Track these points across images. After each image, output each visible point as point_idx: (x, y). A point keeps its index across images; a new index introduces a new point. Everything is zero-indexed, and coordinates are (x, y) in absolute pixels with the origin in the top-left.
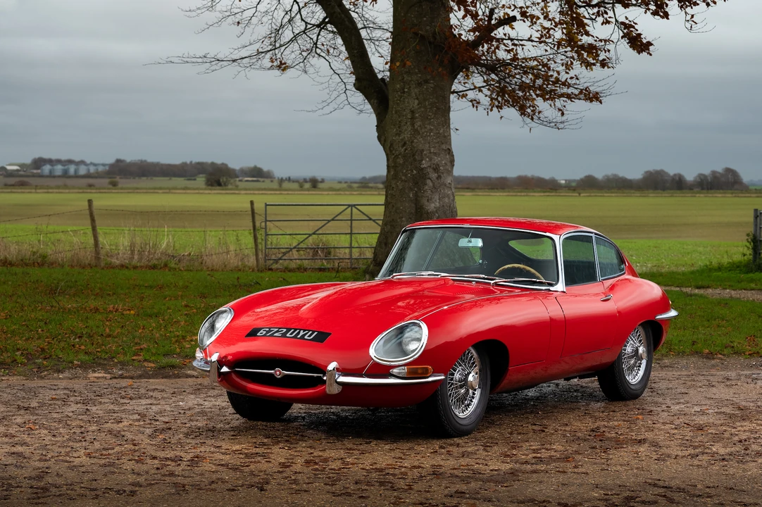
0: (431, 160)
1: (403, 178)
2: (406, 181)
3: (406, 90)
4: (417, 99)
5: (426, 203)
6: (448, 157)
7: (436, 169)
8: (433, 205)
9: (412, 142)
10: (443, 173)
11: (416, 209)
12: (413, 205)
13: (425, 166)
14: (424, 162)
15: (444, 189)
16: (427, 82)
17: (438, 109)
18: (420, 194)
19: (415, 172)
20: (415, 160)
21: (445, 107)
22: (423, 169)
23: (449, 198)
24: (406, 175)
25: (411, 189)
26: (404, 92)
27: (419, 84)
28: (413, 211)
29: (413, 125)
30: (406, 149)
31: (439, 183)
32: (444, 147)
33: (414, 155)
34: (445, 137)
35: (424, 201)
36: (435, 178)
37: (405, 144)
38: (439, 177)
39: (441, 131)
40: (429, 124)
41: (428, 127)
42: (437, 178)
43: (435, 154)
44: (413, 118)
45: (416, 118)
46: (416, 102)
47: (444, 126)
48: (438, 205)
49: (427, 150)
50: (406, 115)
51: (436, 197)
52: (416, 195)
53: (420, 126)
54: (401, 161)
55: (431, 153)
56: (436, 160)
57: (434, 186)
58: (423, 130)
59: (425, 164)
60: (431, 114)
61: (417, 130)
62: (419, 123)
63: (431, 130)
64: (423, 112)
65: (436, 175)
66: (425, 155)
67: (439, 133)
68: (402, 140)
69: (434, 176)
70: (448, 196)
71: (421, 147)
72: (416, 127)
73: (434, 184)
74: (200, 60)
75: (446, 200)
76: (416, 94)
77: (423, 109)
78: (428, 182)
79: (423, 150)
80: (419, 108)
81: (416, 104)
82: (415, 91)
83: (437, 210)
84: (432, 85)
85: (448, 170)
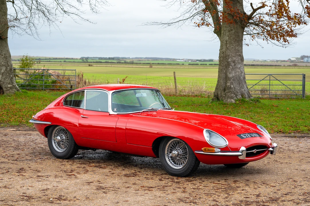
0: (232, 58)
1: (222, 65)
2: (223, 66)
3: (225, 33)
4: (228, 36)
5: (229, 74)
6: (239, 57)
7: (234, 62)
8: (231, 75)
9: (226, 52)
10: (236, 63)
11: (226, 76)
12: (225, 75)
13: (230, 61)
14: (229, 59)
15: (237, 69)
16: (232, 30)
17: (236, 40)
18: (227, 71)
19: (226, 63)
20: (226, 59)
21: (239, 39)
22: (229, 62)
23: (239, 73)
24: (223, 64)
25: (224, 69)
26: (224, 34)
27: (229, 31)
28: (225, 77)
29: (226, 46)
30: (224, 55)
31: (235, 67)
32: (238, 54)
33: (226, 57)
34: (238, 50)
35: (228, 74)
36: (233, 65)
37: (223, 53)
38: (235, 65)
39: (237, 48)
40: (232, 45)
41: (232, 47)
42: (234, 65)
43: (234, 56)
44: (226, 43)
45: (227, 43)
46: (228, 37)
47: (238, 46)
48: (234, 75)
49: (231, 55)
50: (224, 42)
51: (234, 72)
52: (226, 71)
53: (229, 46)
54: (222, 59)
55: (232, 56)
56: (234, 58)
57: (233, 68)
58: (230, 48)
59: (230, 60)
60: (233, 42)
61: (227, 48)
62: (228, 45)
63: (233, 48)
64: (230, 41)
65: (234, 64)
66: (230, 57)
67: (236, 49)
68: (223, 51)
69: (233, 64)
70: (238, 72)
71: (229, 54)
72: (227, 47)
73: (232, 67)
74: (157, 24)
75: (238, 73)
76: (228, 35)
77: (230, 40)
78: (231, 67)
79: (229, 55)
80: (228, 40)
81: (228, 38)
82: (227, 34)
83: (233, 77)
84: (234, 31)
85: (239, 62)
